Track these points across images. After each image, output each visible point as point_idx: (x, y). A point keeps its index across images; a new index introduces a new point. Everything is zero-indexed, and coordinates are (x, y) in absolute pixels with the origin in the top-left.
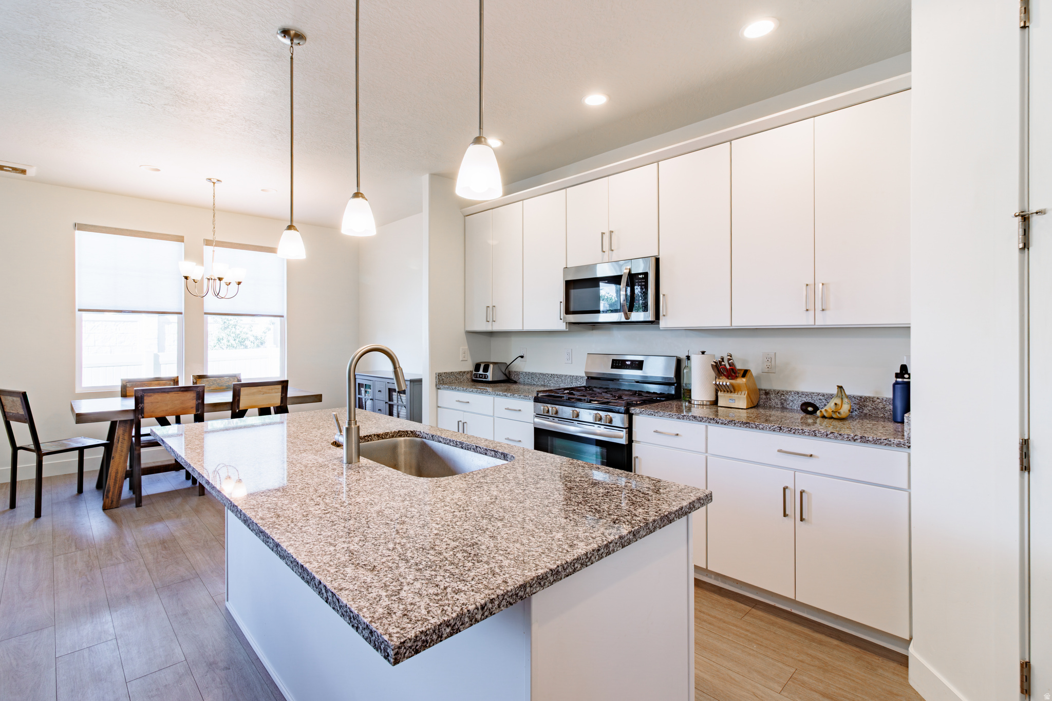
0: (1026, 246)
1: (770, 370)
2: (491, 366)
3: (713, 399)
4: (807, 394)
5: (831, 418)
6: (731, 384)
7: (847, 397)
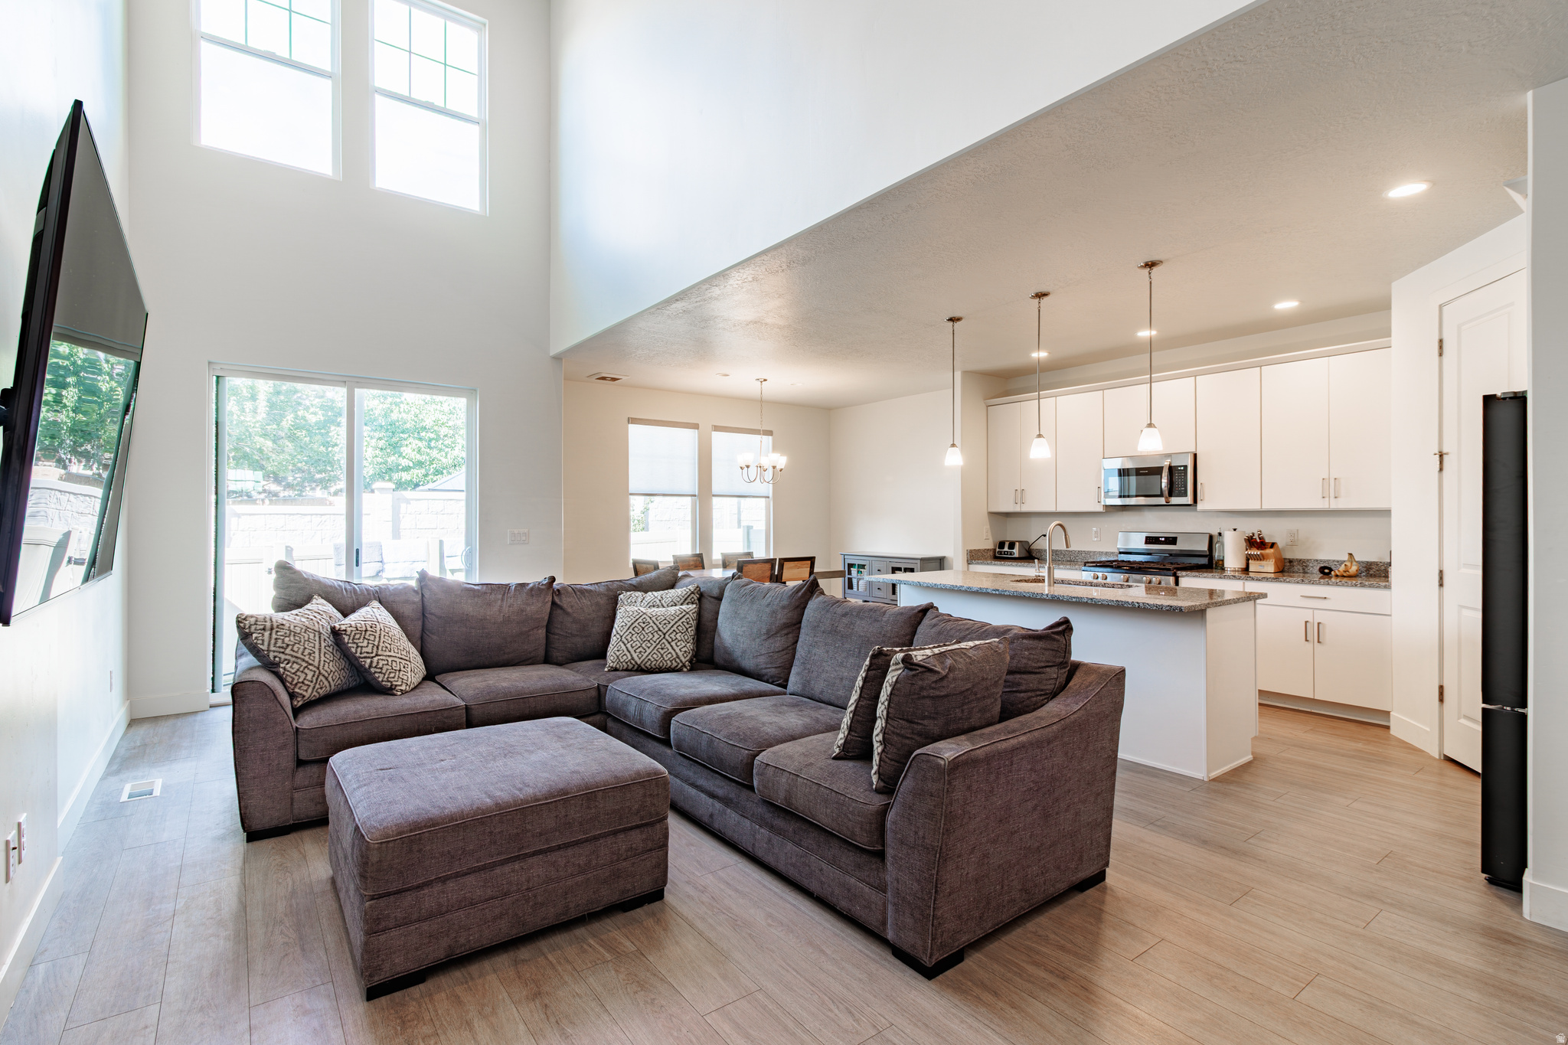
0: (1441, 469)
1: (1293, 544)
2: (1017, 544)
3: (1244, 566)
4: (1325, 561)
5: (1343, 576)
6: (1261, 553)
7: (1357, 562)
